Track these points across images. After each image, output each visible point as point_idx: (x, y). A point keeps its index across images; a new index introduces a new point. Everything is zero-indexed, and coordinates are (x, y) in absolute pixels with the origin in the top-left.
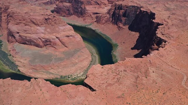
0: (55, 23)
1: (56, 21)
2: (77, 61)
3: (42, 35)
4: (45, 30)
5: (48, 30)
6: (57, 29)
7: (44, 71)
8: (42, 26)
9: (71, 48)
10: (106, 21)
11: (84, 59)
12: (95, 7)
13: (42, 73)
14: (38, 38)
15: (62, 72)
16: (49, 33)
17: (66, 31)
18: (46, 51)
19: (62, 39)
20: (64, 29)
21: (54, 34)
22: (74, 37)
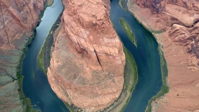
0: (102, 31)
1: (103, 29)
2: (99, 92)
3: (82, 41)
4: (88, 36)
5: (91, 37)
6: (101, 40)
7: (63, 87)
8: (87, 29)
9: (105, 69)
10: (180, 41)
11: (110, 94)
12: (180, 10)
13: (60, 88)
14: (77, 43)
15: (76, 98)
16: (90, 42)
17: (109, 46)
18: (80, 60)
19: (100, 56)
20: (109, 43)
21: (95, 45)
22: (115, 58)
